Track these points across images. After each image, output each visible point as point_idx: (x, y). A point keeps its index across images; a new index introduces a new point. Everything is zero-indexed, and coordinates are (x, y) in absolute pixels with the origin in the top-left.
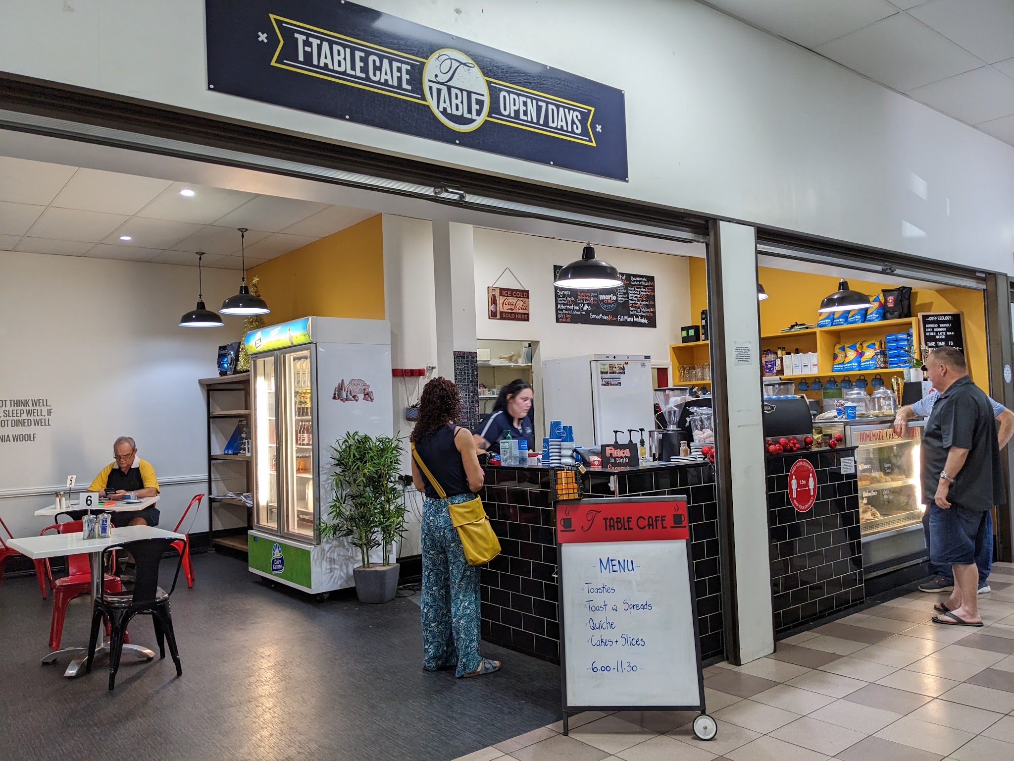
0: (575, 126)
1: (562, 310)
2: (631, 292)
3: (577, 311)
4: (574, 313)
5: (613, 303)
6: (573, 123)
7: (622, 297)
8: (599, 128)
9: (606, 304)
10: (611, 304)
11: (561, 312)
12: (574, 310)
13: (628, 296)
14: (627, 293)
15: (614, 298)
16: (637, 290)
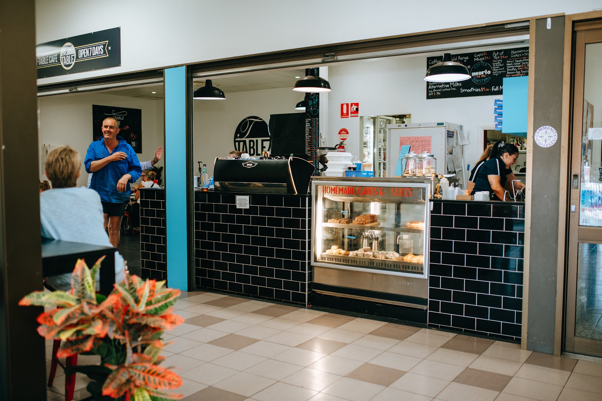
0: (101, 51)
1: (432, 89)
2: (509, 64)
3: (447, 88)
4: (444, 90)
5: (486, 77)
6: (101, 50)
7: (497, 71)
8: (110, 48)
9: (478, 79)
10: (485, 78)
11: (431, 91)
12: (444, 88)
13: (506, 69)
14: (505, 67)
15: (489, 72)
16: (518, 61)
